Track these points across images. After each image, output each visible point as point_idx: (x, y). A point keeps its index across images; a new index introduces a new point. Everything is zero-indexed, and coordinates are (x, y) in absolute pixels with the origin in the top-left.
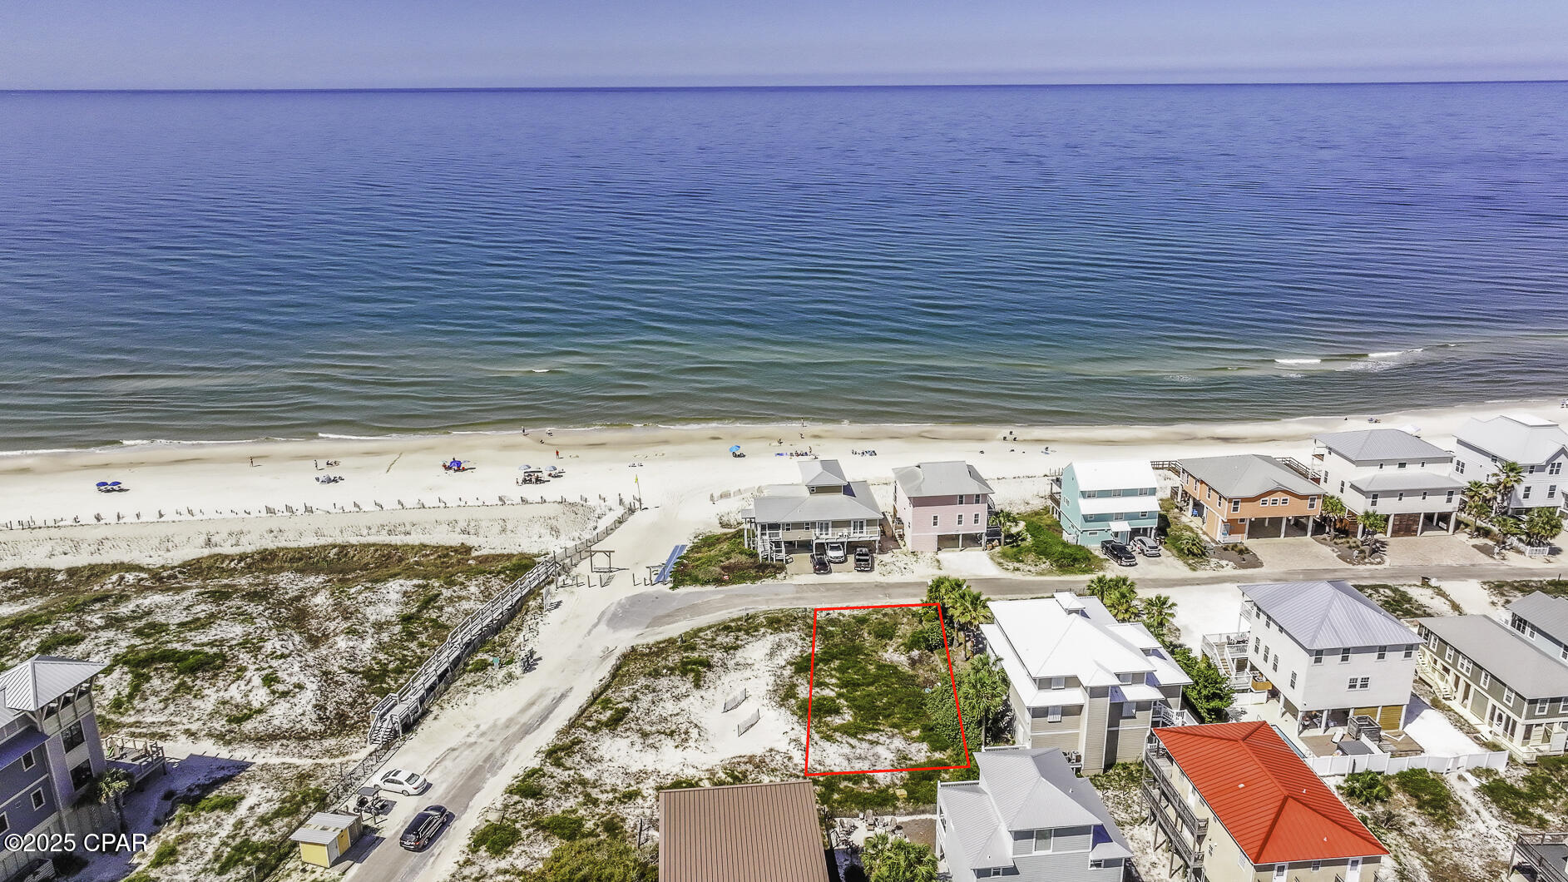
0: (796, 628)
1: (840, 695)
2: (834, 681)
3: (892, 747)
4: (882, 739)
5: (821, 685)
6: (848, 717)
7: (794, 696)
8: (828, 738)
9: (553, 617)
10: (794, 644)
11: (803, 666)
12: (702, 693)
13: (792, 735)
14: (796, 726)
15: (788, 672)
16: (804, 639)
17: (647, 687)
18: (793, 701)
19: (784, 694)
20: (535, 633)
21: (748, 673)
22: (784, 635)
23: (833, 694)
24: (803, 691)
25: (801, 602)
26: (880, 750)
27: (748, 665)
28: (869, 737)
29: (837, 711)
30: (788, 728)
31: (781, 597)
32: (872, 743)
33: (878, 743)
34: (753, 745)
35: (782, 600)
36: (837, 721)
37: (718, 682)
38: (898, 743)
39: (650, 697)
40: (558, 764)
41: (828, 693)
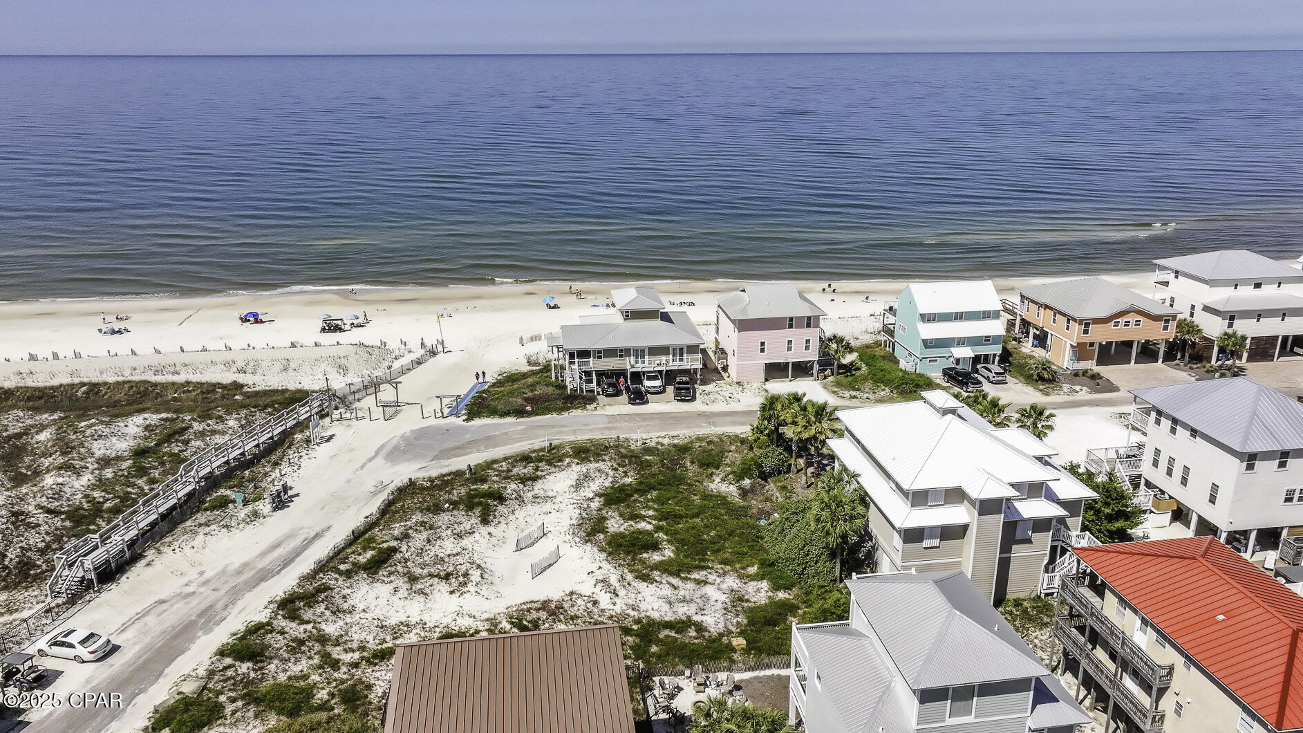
0: (606, 458)
1: (658, 529)
2: (651, 513)
3: (724, 586)
4: (711, 578)
5: (635, 517)
6: (668, 552)
7: (603, 530)
8: (645, 578)
9: (322, 451)
10: (603, 476)
11: (615, 497)
12: (491, 529)
13: (599, 575)
14: (605, 565)
15: (596, 504)
16: (616, 470)
17: (423, 524)
18: (602, 536)
19: (591, 529)
20: (296, 468)
21: (548, 506)
22: (593, 466)
23: (649, 527)
24: (615, 525)
25: (613, 432)
26: (709, 590)
27: (547, 498)
28: (695, 575)
29: (655, 547)
30: (594, 567)
31: (590, 427)
32: (698, 582)
33: (706, 583)
34: (551, 588)
35: (592, 430)
36: (656, 557)
37: (512, 517)
38: (731, 582)
39: (425, 535)
40: (294, 616)
41: (643, 525)
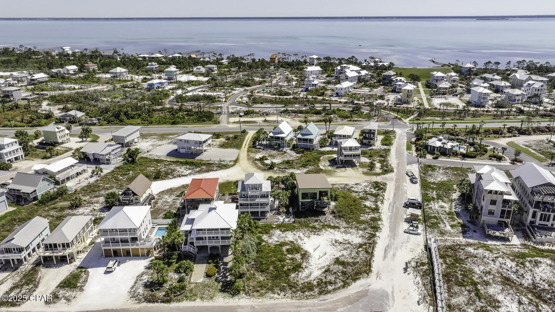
0: (301, 285)
1: (286, 255)
2: (287, 261)
3: (272, 240)
4: (275, 242)
5: (292, 259)
6: (284, 248)
7: (302, 255)
8: (292, 242)
10: (302, 277)
11: (297, 268)
12: (335, 257)
13: (302, 242)
14: (302, 245)
15: (304, 264)
16: (297, 281)
17: (355, 259)
18: (302, 253)
19: (305, 255)
21: (320, 266)
22: (306, 281)
23: (288, 255)
24: (298, 256)
25: (297, 304)
26: (276, 239)
27: (320, 269)
28: (279, 243)
29: (288, 250)
30: (304, 245)
31: (307, 308)
32: (278, 242)
33: (276, 241)
34: (314, 237)
35: (307, 306)
36: (288, 247)
37: (330, 262)
38: (270, 241)
39: (353, 255)
41: (290, 256)
